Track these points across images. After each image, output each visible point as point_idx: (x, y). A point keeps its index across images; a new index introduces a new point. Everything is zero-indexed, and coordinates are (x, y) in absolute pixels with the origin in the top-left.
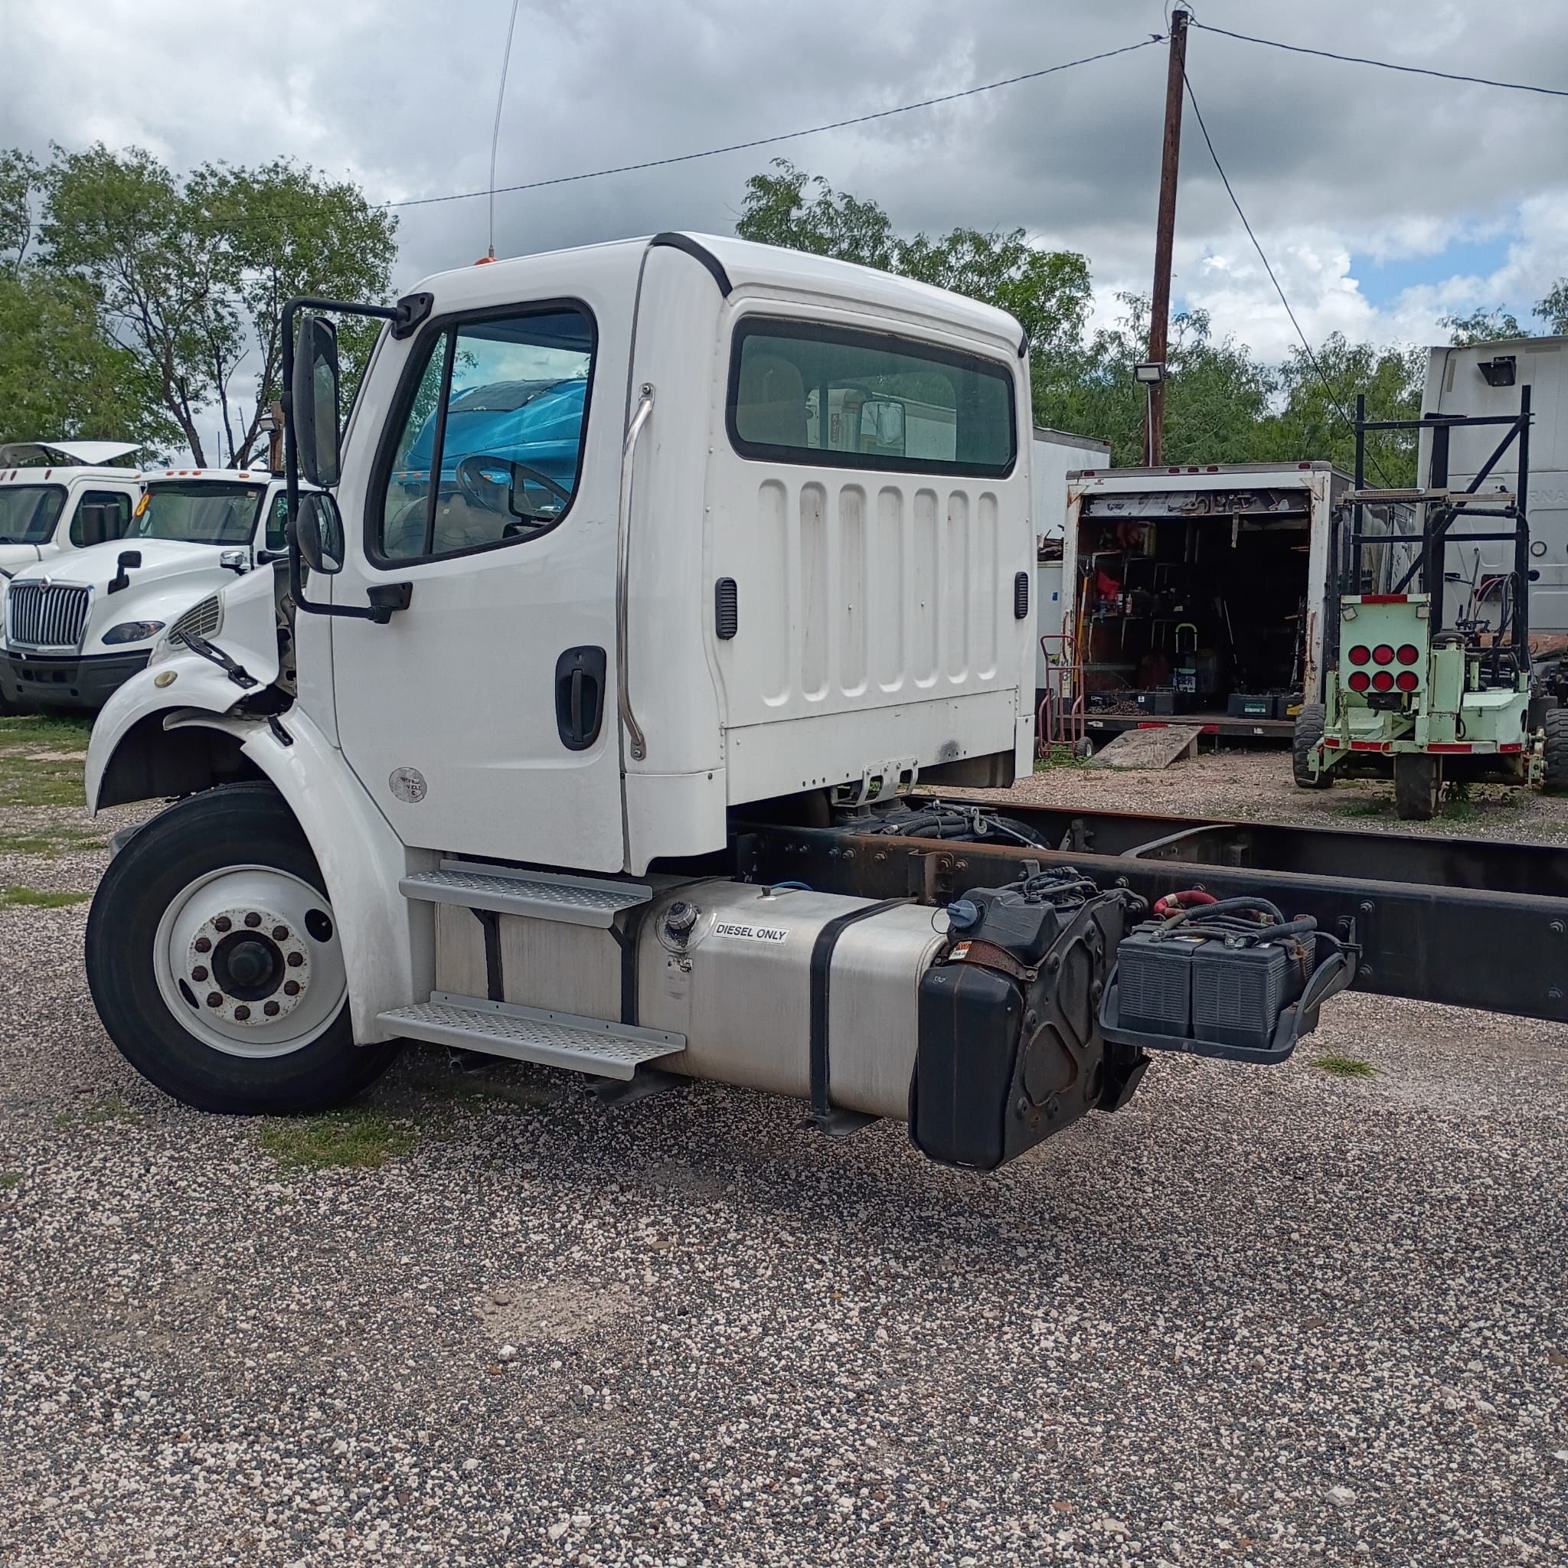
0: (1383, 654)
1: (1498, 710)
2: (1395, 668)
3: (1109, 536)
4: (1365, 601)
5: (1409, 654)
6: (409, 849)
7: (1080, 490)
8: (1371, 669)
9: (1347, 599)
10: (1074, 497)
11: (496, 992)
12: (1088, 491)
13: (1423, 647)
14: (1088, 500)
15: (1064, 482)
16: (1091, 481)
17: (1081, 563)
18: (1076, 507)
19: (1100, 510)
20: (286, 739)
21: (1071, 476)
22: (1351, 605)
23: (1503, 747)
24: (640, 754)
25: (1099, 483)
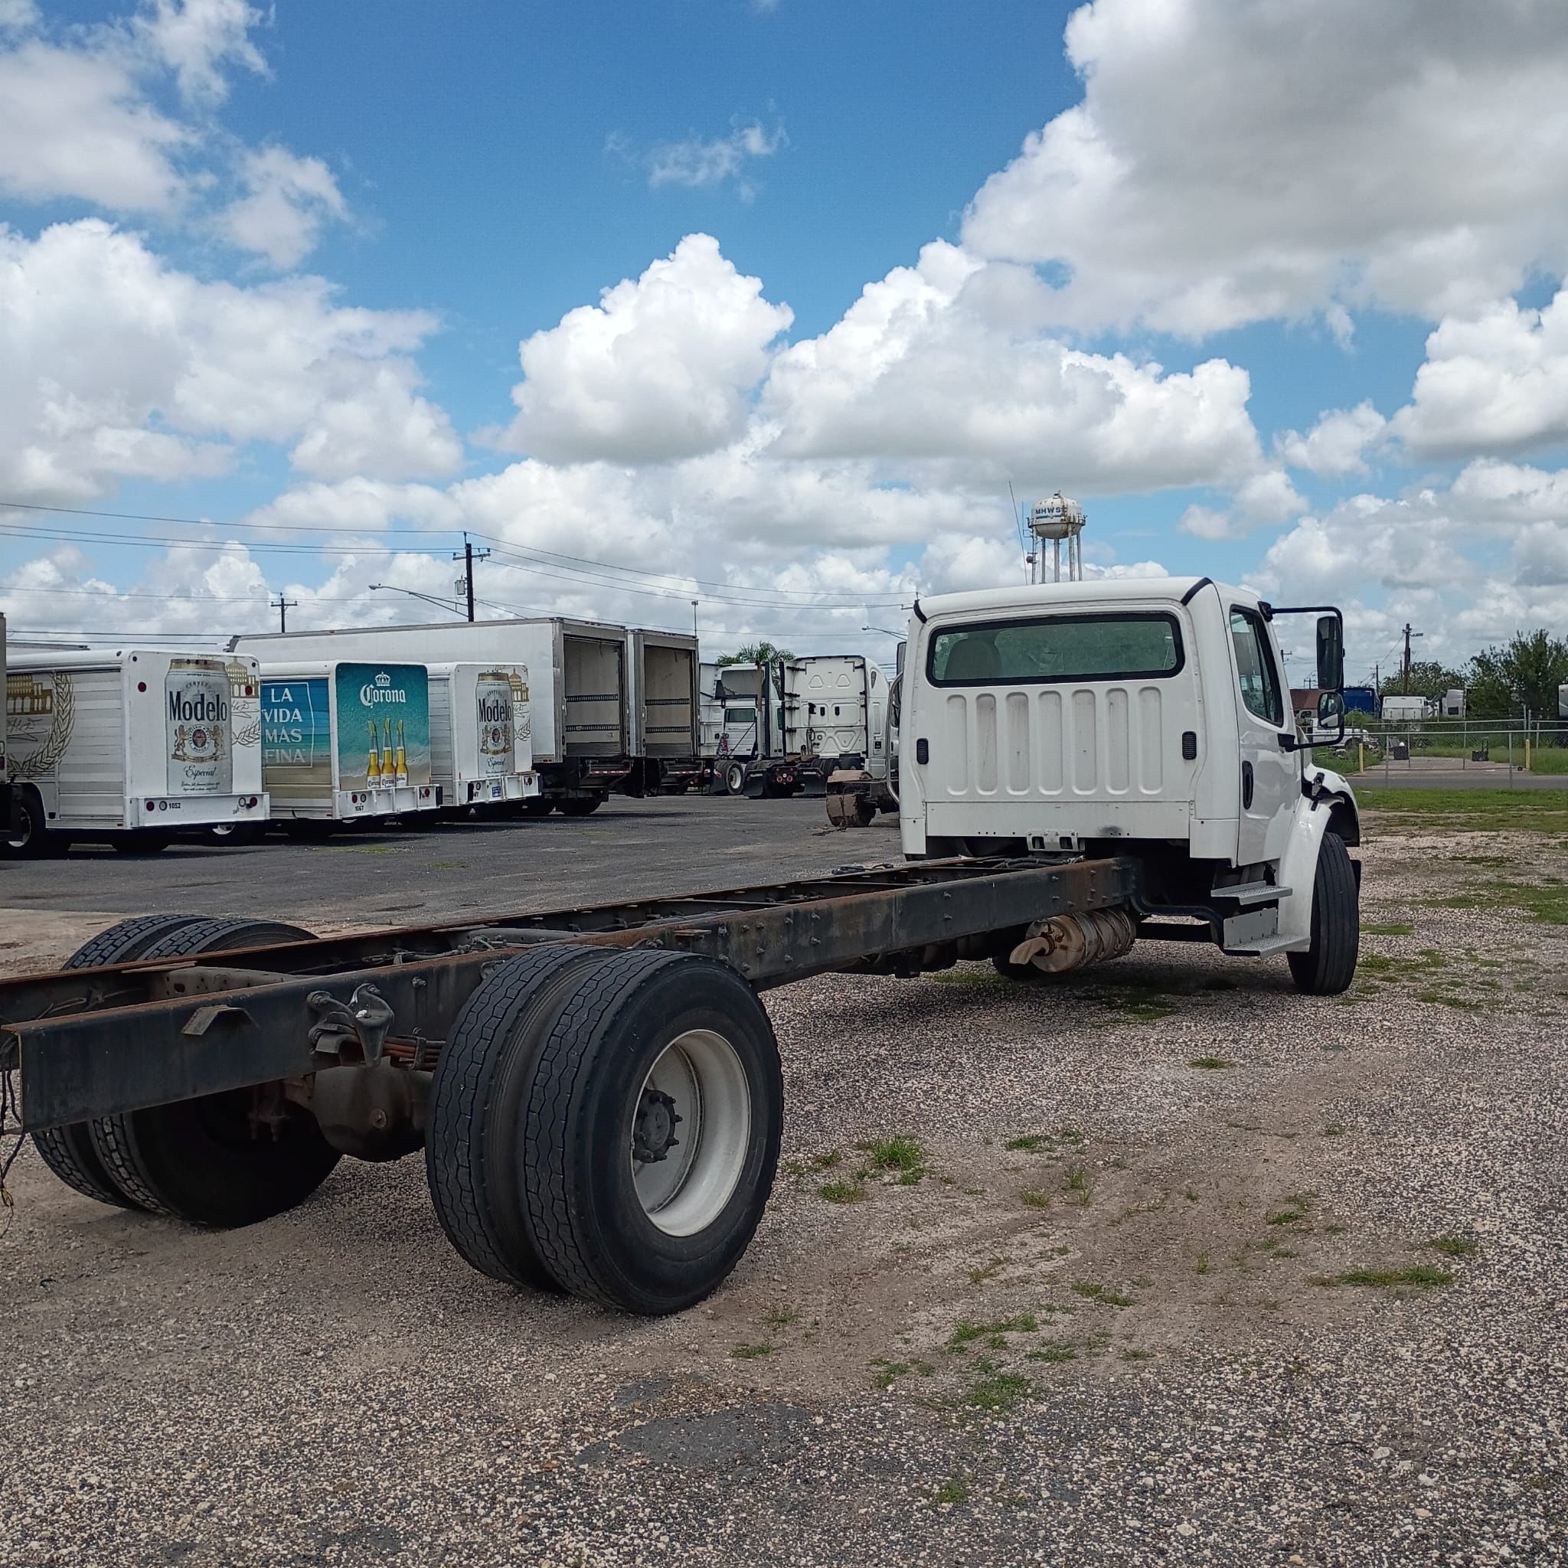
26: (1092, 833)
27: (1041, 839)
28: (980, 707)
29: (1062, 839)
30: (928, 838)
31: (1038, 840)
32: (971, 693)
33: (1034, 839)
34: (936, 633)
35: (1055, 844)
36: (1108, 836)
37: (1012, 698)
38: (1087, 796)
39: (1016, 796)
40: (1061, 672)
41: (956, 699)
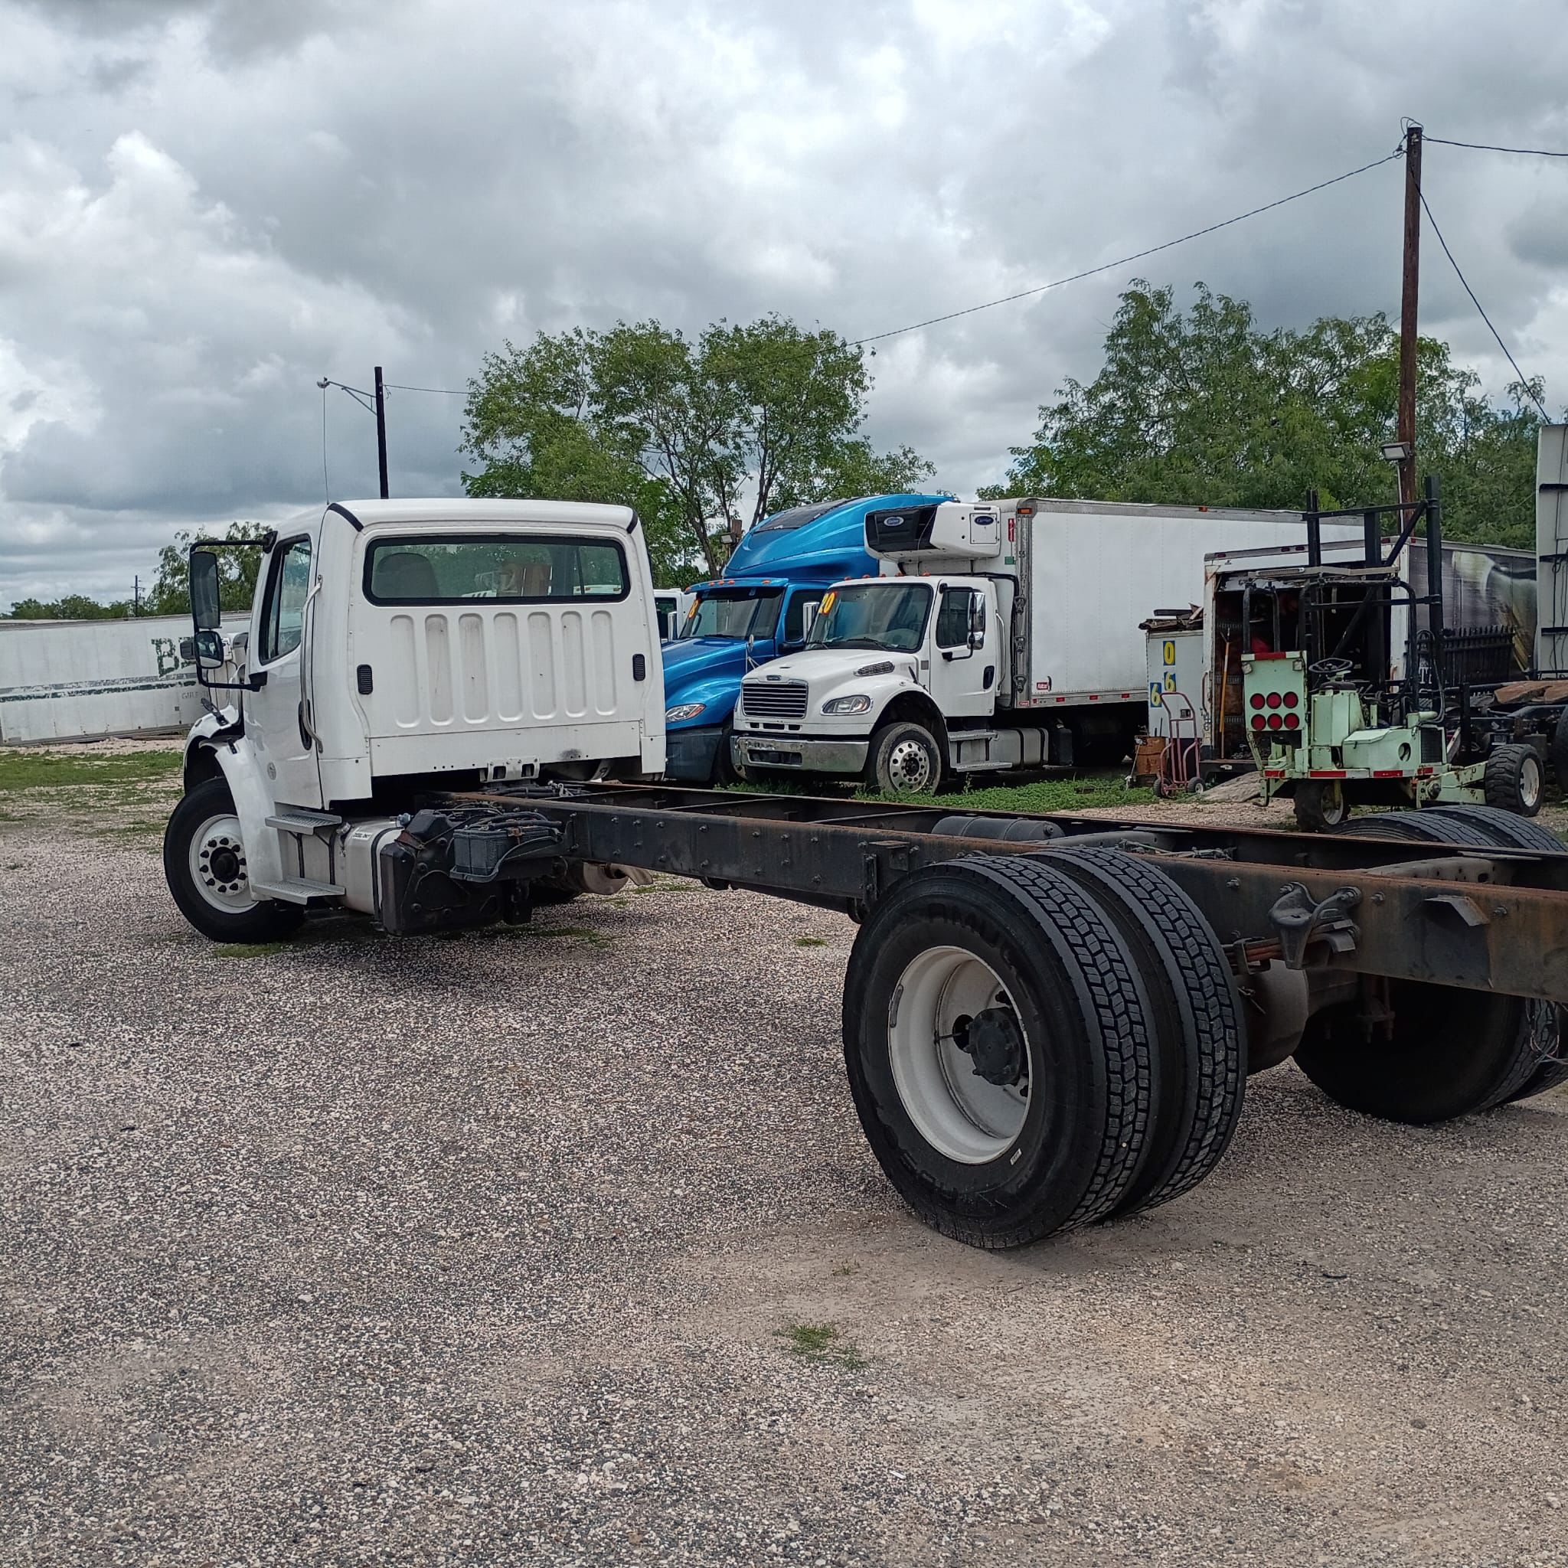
0: (1274, 700)
1: (1370, 743)
2: (1283, 711)
3: (1263, 606)
4: (1257, 659)
5: (1291, 699)
6: (276, 803)
7: (1214, 569)
8: (1266, 712)
9: (1245, 657)
10: (1209, 575)
11: (302, 875)
12: (1220, 570)
13: (1301, 694)
14: (1222, 578)
15: (1203, 563)
16: (1224, 561)
17: (1218, 633)
18: (1212, 583)
19: (1233, 586)
20: (234, 751)
21: (1208, 558)
22: (1249, 662)
23: (1376, 773)
24: (321, 752)
25: (1228, 563)
26: (553, 758)
27: (503, 768)
28: (428, 628)
29: (525, 767)
30: (374, 779)
31: (500, 771)
32: (419, 613)
33: (497, 769)
34: (374, 545)
35: (517, 772)
36: (569, 759)
37: (464, 619)
38: (547, 720)
39: (474, 725)
40: (514, 593)
41: (399, 620)
